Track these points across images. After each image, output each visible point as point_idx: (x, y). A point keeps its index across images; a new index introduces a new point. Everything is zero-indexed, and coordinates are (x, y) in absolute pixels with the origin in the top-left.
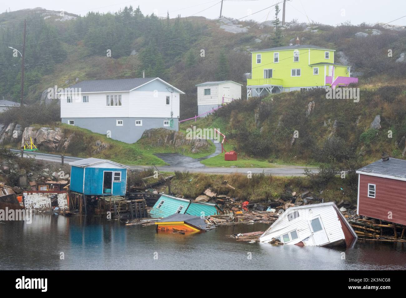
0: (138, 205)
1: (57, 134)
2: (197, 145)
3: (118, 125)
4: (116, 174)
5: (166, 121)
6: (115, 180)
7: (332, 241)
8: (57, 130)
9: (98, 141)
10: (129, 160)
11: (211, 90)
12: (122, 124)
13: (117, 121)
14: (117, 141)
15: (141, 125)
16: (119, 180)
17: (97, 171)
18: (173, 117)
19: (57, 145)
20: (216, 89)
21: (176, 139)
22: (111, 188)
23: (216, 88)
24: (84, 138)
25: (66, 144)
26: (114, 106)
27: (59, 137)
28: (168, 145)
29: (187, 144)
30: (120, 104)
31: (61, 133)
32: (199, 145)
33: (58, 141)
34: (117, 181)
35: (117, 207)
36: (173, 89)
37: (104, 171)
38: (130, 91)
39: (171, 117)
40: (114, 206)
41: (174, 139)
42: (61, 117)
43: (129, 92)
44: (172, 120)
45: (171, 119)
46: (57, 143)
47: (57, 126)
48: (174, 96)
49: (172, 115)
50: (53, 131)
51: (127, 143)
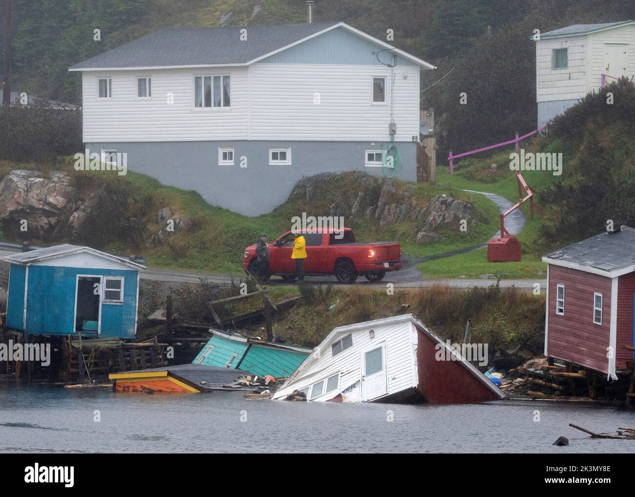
0: (139, 355)
1: (55, 190)
2: (431, 218)
3: (222, 162)
4: (110, 284)
5: (374, 152)
6: (106, 298)
7: (391, 392)
8: (56, 179)
9: (164, 209)
10: (232, 263)
11: (569, 52)
12: (233, 161)
13: (221, 152)
14: (220, 209)
15: (288, 162)
16: (119, 299)
17: (59, 275)
18: (396, 140)
19: (53, 220)
20: (581, 49)
21: (385, 204)
22: (97, 320)
23: (582, 46)
24: (130, 200)
25: (76, 217)
26: (213, 108)
27: (58, 197)
28: (360, 221)
29: (414, 217)
30: (227, 103)
31: (66, 186)
32: (439, 221)
33: (58, 209)
34: (114, 302)
35: (86, 358)
36: (395, 56)
37: (78, 276)
38: (248, 63)
39: (389, 140)
40: (77, 355)
41: (379, 204)
42: (83, 142)
43: (247, 67)
44: (393, 147)
45: (390, 146)
46: (52, 214)
47: (58, 165)
48: (399, 77)
49: (393, 132)
50: (41, 180)
51: (243, 214)
